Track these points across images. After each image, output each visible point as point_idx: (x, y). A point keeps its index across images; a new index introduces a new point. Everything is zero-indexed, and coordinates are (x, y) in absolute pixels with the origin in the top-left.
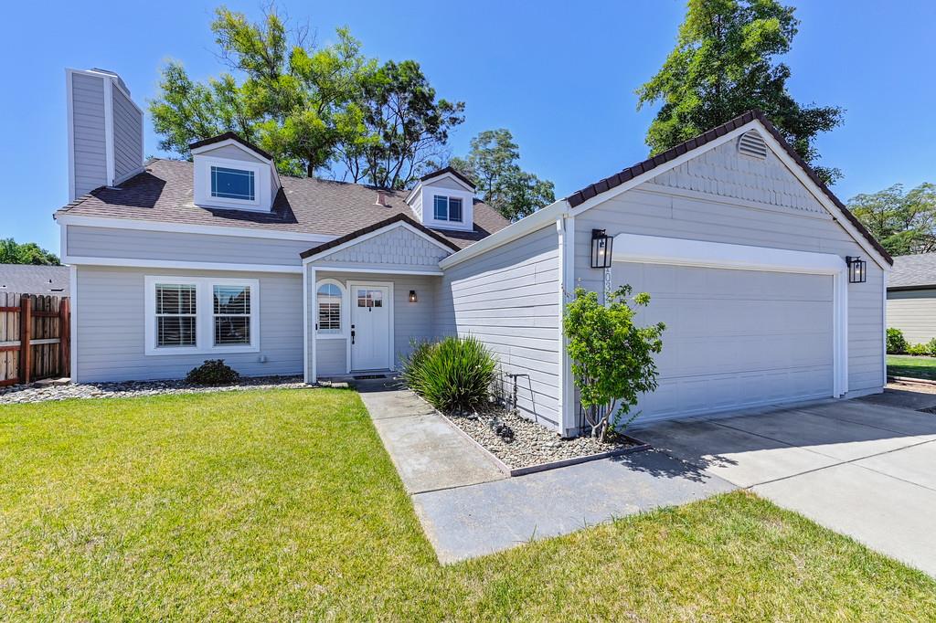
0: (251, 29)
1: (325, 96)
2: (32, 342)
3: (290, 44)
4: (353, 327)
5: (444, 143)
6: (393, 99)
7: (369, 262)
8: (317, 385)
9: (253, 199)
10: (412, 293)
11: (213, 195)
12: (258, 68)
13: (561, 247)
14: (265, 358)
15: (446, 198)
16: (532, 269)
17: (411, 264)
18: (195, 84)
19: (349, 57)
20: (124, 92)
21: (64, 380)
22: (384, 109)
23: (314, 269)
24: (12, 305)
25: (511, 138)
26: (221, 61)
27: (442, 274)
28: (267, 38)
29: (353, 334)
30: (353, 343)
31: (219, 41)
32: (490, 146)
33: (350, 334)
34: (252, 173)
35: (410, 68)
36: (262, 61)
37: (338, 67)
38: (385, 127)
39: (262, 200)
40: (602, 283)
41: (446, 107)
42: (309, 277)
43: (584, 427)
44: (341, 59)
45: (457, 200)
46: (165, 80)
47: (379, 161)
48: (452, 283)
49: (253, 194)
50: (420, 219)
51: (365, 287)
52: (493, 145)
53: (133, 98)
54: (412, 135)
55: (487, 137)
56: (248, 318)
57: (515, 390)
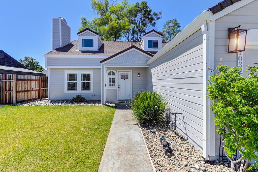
0: (100, 3)
1: (119, 18)
2: (42, 89)
3: (110, 5)
4: (119, 85)
5: (154, 26)
6: (139, 15)
7: (122, 63)
8: (105, 105)
9: (93, 47)
10: (139, 73)
11: (83, 47)
12: (102, 14)
13: (205, 42)
14: (94, 94)
15: (152, 41)
16: (185, 59)
17: (137, 63)
18: (88, 21)
19: (125, 5)
20: (65, 23)
21: (47, 99)
22: (136, 18)
23: (105, 66)
24: (37, 79)
25: (177, 21)
26: (93, 13)
27: (148, 66)
28: (104, 5)
29: (119, 87)
30: (119, 90)
31: (93, 8)
32: (170, 25)
33: (118, 87)
34: (93, 39)
35: (143, 3)
36: (103, 12)
37: (122, 8)
38: (136, 24)
39: (96, 47)
40: (235, 63)
41: (155, 14)
42: (103, 69)
43: (222, 157)
44: (123, 6)
45: (156, 41)
46: (81, 21)
47: (135, 35)
48: (152, 69)
49: (93, 45)
50: (143, 49)
51: (123, 72)
52: (171, 25)
53: (68, 24)
54: (144, 25)
55: (169, 22)
56: (90, 82)
57: (175, 121)
